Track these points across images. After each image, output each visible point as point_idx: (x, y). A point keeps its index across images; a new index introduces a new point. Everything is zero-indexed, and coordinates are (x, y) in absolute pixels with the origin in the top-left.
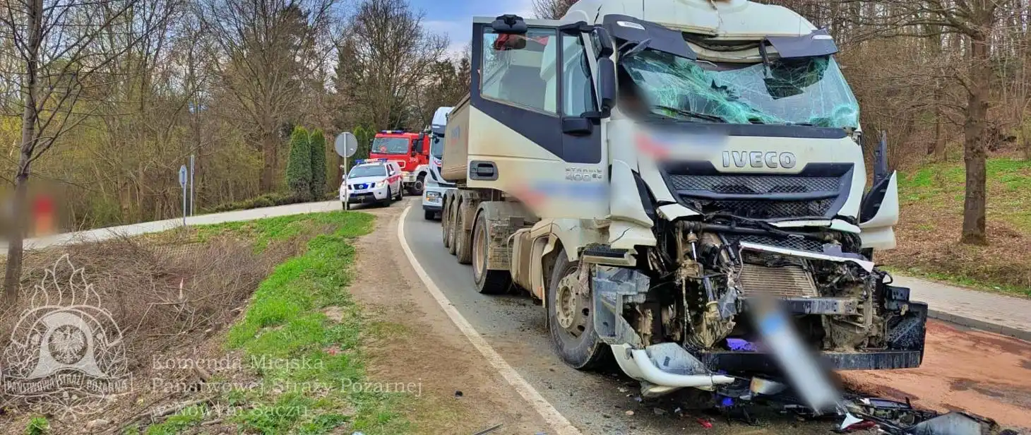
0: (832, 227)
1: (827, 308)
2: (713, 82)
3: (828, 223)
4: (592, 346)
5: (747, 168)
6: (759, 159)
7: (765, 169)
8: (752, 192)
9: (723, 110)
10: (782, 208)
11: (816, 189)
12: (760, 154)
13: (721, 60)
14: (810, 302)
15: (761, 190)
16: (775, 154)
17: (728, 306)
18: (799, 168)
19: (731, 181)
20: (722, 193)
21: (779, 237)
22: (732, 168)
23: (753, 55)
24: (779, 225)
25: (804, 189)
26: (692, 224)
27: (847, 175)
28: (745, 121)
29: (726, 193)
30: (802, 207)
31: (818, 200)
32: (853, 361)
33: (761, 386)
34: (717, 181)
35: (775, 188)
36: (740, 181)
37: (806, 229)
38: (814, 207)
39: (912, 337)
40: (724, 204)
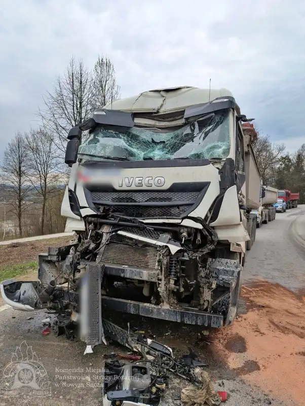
0: (181, 224)
1: (136, 275)
2: (152, 139)
3: (179, 221)
5: (133, 187)
6: (140, 182)
7: (144, 188)
8: (135, 201)
10: (152, 212)
11: (178, 199)
12: (142, 179)
14: (124, 270)
15: (141, 200)
16: (151, 178)
18: (167, 186)
19: (124, 195)
20: (117, 202)
21: (141, 229)
22: (125, 188)
24: (144, 221)
25: (170, 199)
27: (204, 190)
29: (120, 202)
30: (166, 211)
31: (178, 206)
33: (75, 317)
34: (115, 195)
35: (150, 199)
36: (129, 195)
37: (164, 224)
38: (174, 210)
40: (119, 208)
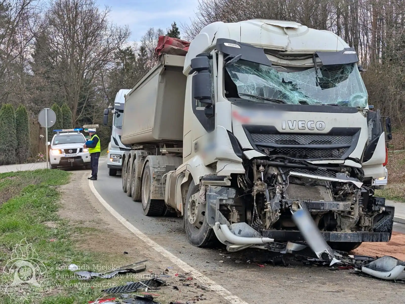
0: (345, 164)
1: (333, 207)
2: (283, 79)
3: (342, 162)
4: (206, 232)
5: (296, 130)
6: (303, 125)
7: (307, 131)
8: (299, 144)
9: (285, 96)
10: (316, 153)
11: (338, 142)
12: (304, 122)
13: (290, 66)
14: (324, 204)
15: (304, 142)
16: (313, 122)
17: (276, 203)
18: (327, 129)
19: (287, 138)
20: (281, 144)
21: (313, 169)
22: (288, 130)
23: (309, 62)
24: (314, 162)
25: (330, 142)
26: (262, 161)
27: (356, 134)
28: (297, 103)
29: (283, 144)
30: (328, 153)
31: (338, 149)
32: (349, 237)
33: (292, 247)
34: (278, 137)
35: (313, 141)
36: (292, 138)
37: (330, 165)
38: (335, 153)
39: (387, 225)
40: (282, 150)
